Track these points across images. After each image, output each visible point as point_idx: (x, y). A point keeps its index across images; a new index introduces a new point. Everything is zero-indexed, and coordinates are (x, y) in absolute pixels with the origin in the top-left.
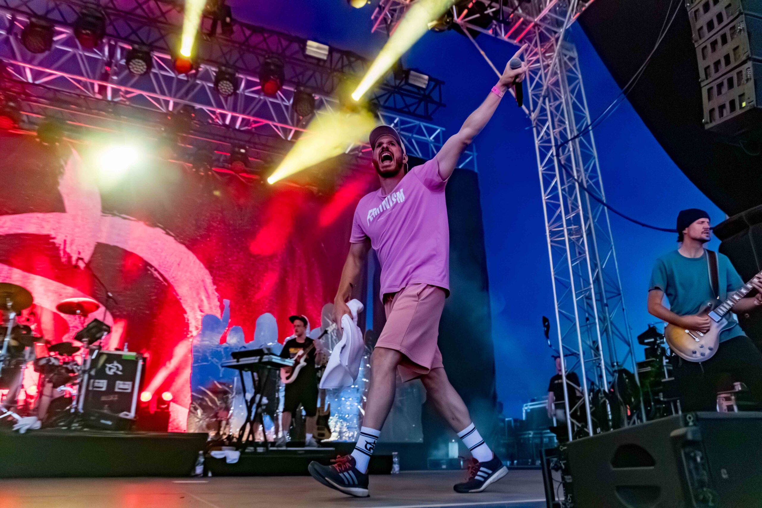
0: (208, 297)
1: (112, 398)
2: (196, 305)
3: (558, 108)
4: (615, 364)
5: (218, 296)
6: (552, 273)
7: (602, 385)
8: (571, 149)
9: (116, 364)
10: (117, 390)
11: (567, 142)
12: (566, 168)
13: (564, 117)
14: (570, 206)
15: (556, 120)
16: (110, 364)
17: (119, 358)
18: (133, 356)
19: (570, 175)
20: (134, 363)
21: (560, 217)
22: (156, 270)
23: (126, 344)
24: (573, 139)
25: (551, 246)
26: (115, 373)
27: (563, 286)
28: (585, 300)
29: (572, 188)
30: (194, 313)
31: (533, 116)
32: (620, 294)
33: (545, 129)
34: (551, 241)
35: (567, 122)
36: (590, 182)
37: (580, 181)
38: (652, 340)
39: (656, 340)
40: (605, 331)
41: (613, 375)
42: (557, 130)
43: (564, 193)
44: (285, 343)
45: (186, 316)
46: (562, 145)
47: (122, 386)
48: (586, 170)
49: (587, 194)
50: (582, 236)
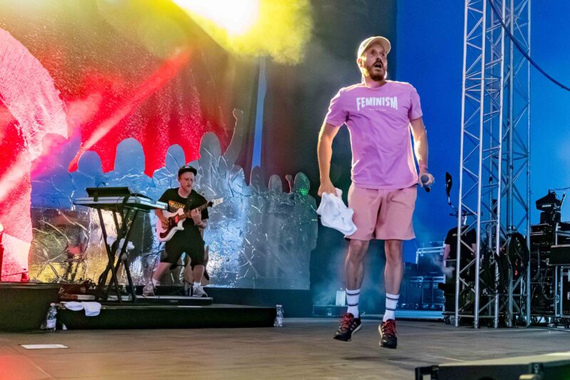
2: (32, 114)
4: (510, 227)
6: (462, 127)
12: (494, 7)
14: (492, 52)
21: (479, 65)
25: (466, 97)
28: (491, 158)
29: (497, 32)
34: (467, 92)
37: (507, 26)
38: (550, 206)
39: (553, 206)
40: (506, 192)
45: (18, 128)
48: (516, 13)
49: (511, 44)
50: (499, 91)
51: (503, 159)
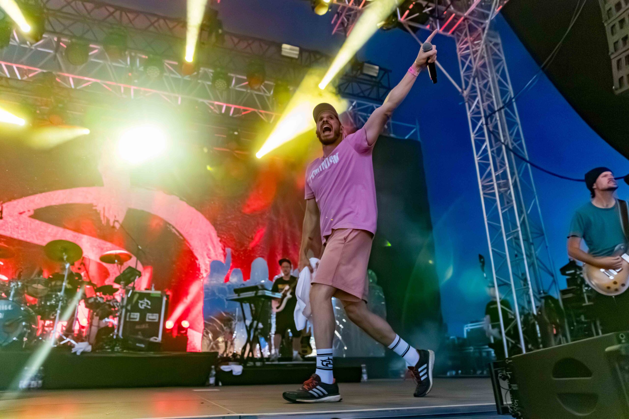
0: (214, 247)
1: (143, 326)
2: (205, 254)
3: (485, 85)
4: (542, 292)
5: (221, 246)
6: (485, 219)
7: (531, 309)
8: (498, 118)
9: (146, 300)
10: (147, 320)
11: (494, 112)
12: (494, 134)
13: (491, 92)
14: (498, 164)
15: (484, 95)
16: (141, 300)
17: (148, 296)
18: (158, 294)
19: (497, 139)
20: (161, 299)
21: (490, 174)
22: (174, 227)
23: (153, 285)
24: (499, 110)
25: (484, 198)
26: (145, 307)
27: (495, 229)
28: (513, 240)
29: (499, 150)
30: (204, 259)
31: (465, 93)
32: (543, 235)
33: (475, 103)
34: (484, 194)
35: (494, 97)
36: (515, 144)
37: (506, 143)
38: (573, 271)
39: (576, 271)
40: (531, 265)
41: (540, 301)
42: (486, 104)
43: (493, 154)
44: (274, 281)
45: (197, 262)
46: (490, 116)
47: (151, 317)
48: (511, 135)
49: (512, 155)
50: (509, 189)
51: (524, 240)
